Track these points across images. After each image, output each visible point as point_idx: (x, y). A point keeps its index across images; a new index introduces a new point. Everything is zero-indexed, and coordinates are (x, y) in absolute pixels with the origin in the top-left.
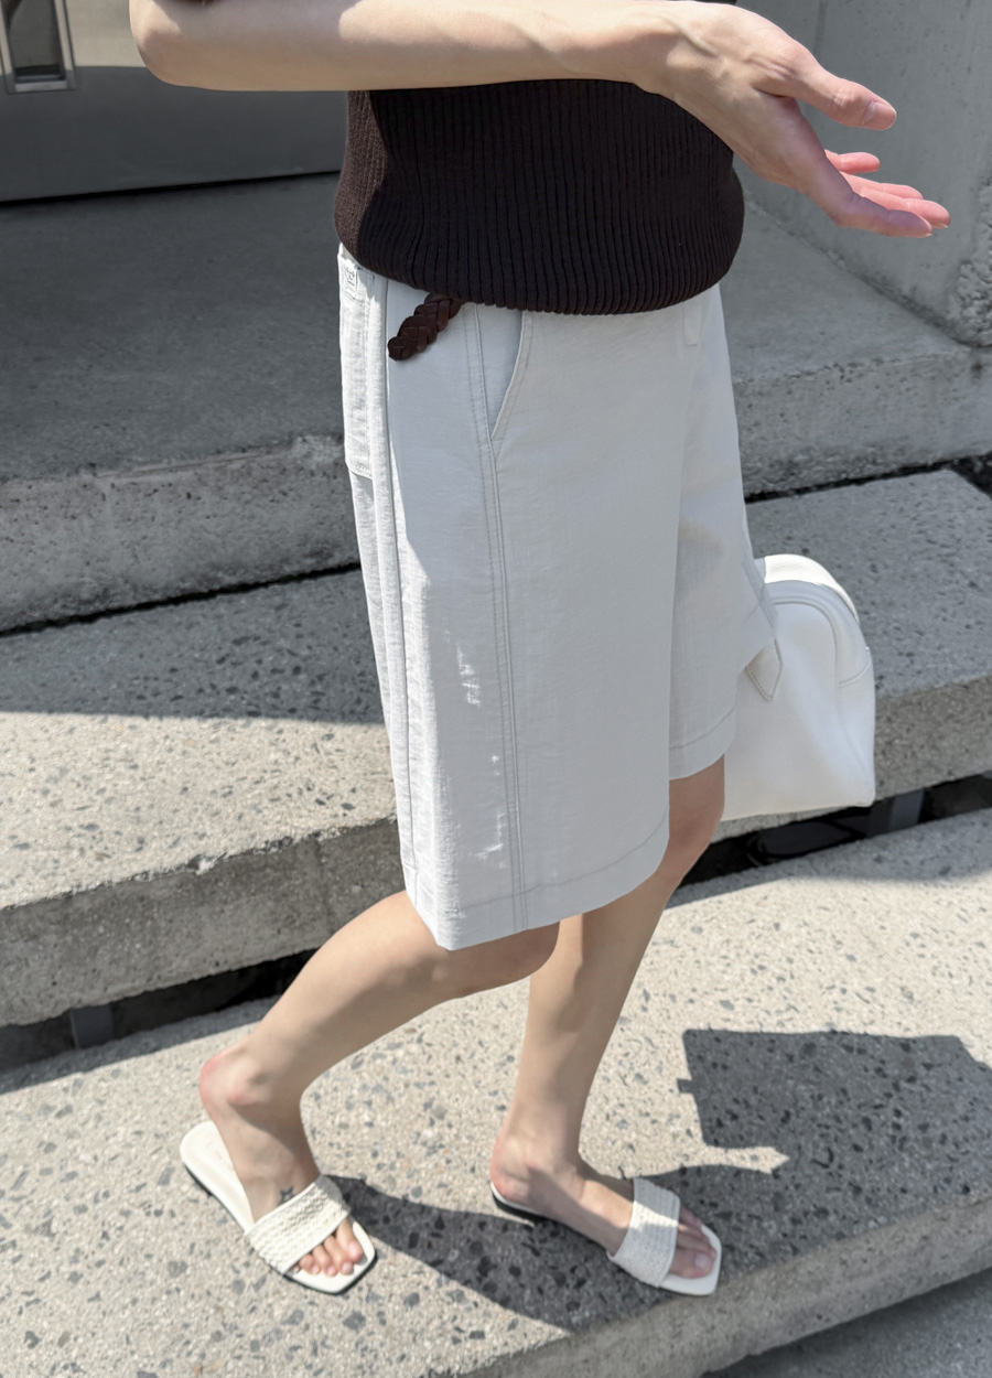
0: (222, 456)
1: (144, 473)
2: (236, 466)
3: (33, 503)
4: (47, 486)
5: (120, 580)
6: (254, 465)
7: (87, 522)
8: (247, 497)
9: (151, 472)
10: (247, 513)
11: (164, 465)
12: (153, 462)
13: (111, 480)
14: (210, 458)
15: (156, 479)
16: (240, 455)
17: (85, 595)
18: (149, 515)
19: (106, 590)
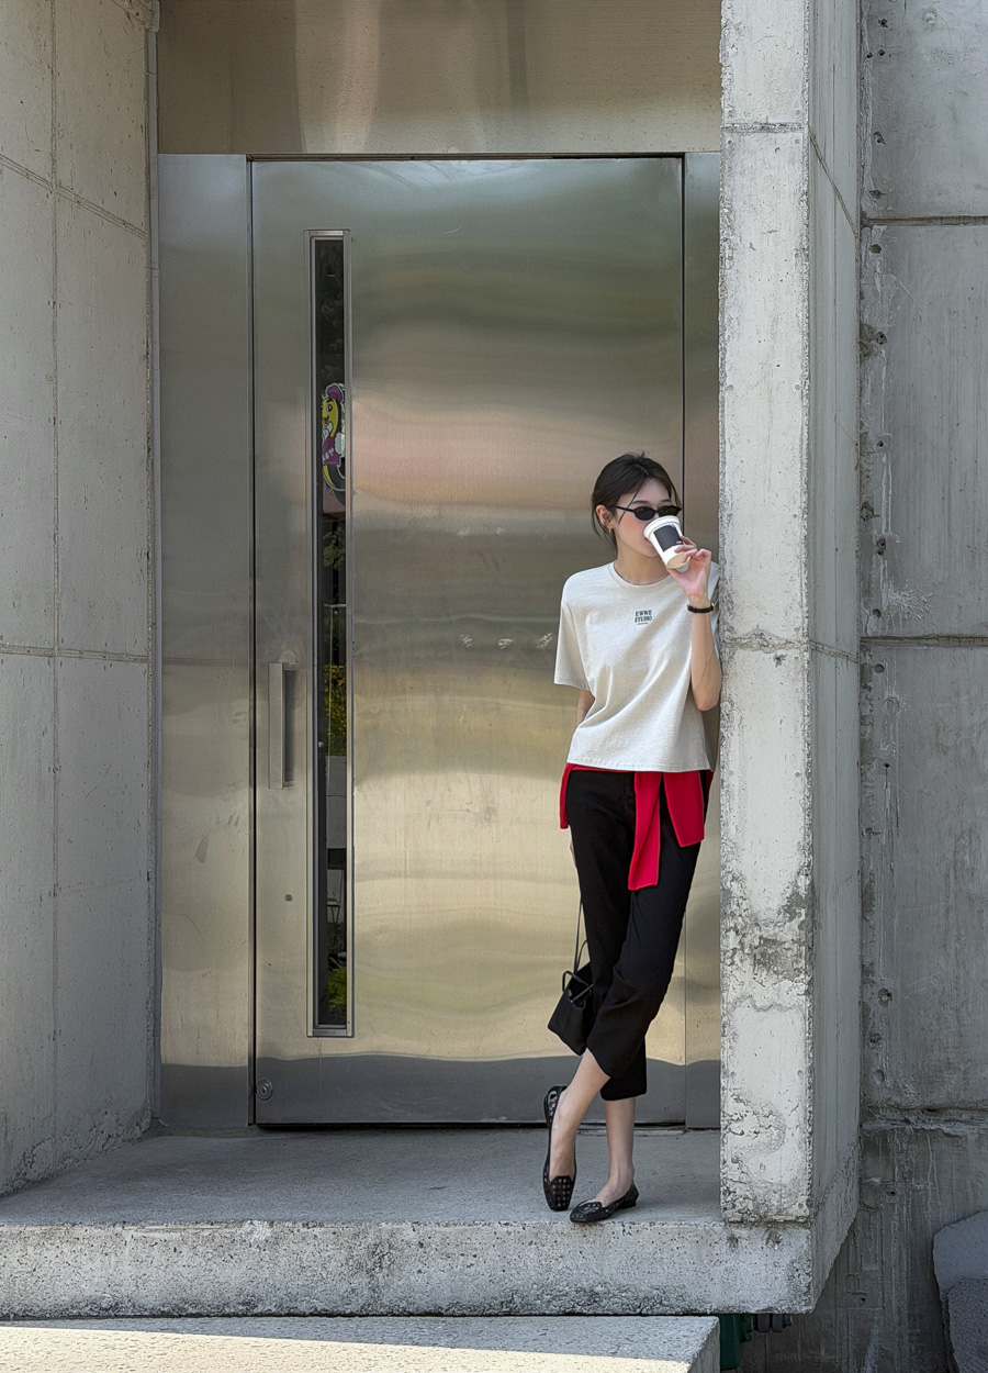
0: (198, 1226)
1: (151, 1231)
2: (206, 1233)
3: (86, 1242)
4: (96, 1232)
5: (126, 1300)
6: (217, 1234)
7: (113, 1259)
8: (210, 1256)
9: (156, 1230)
10: (208, 1267)
11: (164, 1227)
12: (158, 1224)
13: (132, 1232)
14: (191, 1226)
15: (157, 1235)
16: (209, 1226)
17: (104, 1306)
18: (150, 1260)
19: (117, 1304)
